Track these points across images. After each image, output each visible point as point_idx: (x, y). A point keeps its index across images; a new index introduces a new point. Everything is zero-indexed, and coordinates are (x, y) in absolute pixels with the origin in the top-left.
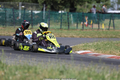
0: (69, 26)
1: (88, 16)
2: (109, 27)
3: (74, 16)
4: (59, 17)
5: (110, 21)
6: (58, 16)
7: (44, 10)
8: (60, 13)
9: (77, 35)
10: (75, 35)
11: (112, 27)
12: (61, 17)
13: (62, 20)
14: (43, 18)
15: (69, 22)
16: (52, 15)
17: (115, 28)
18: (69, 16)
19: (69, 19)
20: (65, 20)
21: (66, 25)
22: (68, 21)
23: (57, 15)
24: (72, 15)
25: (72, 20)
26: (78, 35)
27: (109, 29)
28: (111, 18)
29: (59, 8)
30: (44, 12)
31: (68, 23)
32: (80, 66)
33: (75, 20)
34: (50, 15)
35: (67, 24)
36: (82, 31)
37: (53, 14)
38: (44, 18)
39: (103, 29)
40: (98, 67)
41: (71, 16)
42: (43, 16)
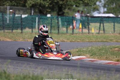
0: (58, 30)
2: (99, 31)
3: (62, 20)
5: (100, 25)
7: (32, 14)
8: (49, 17)
9: (67, 39)
10: (65, 39)
11: (102, 31)
13: (52, 25)
17: (105, 32)
19: (59, 23)
22: (58, 25)
24: (60, 19)
26: (69, 39)
27: (99, 33)
28: (101, 22)
29: (47, 12)
34: (40, 19)
35: (57, 28)
36: (72, 35)
37: (43, 18)
39: (93, 34)
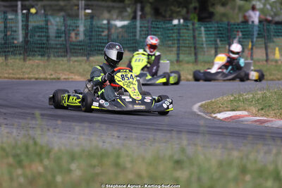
0: (196, 54)
1: (242, 31)
3: (209, 31)
4: (174, 33)
6: (171, 31)
7: (138, 18)
8: (175, 25)
12: (179, 33)
13: (181, 42)
14: (135, 36)
15: (198, 46)
16: (157, 30)
18: (197, 32)
19: (197, 39)
20: (187, 42)
21: (190, 54)
22: (195, 43)
23: (169, 30)
24: (203, 29)
25: (204, 39)
29: (173, 12)
30: (138, 23)
31: (195, 48)
32: (223, 148)
33: (211, 41)
34: (152, 29)
35: (193, 49)
37: (159, 26)
38: (138, 37)
39: (276, 61)
40: (266, 148)
41: (201, 31)
42: (136, 32)
